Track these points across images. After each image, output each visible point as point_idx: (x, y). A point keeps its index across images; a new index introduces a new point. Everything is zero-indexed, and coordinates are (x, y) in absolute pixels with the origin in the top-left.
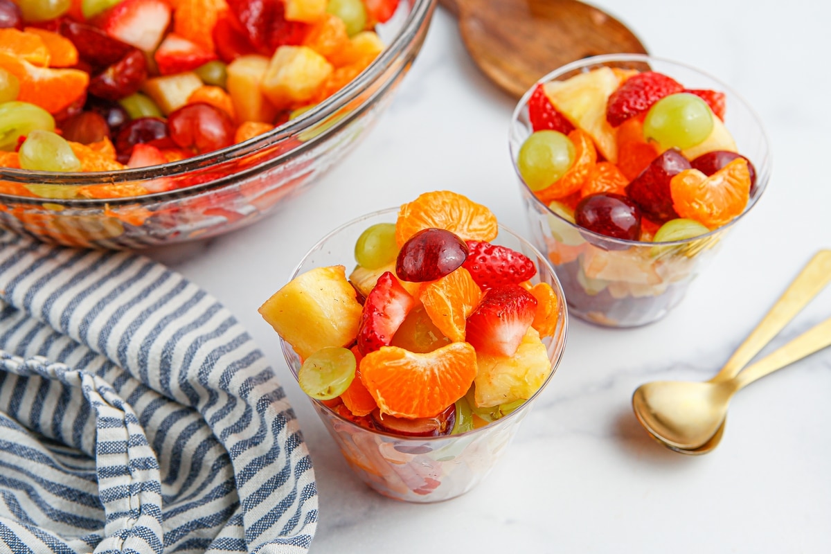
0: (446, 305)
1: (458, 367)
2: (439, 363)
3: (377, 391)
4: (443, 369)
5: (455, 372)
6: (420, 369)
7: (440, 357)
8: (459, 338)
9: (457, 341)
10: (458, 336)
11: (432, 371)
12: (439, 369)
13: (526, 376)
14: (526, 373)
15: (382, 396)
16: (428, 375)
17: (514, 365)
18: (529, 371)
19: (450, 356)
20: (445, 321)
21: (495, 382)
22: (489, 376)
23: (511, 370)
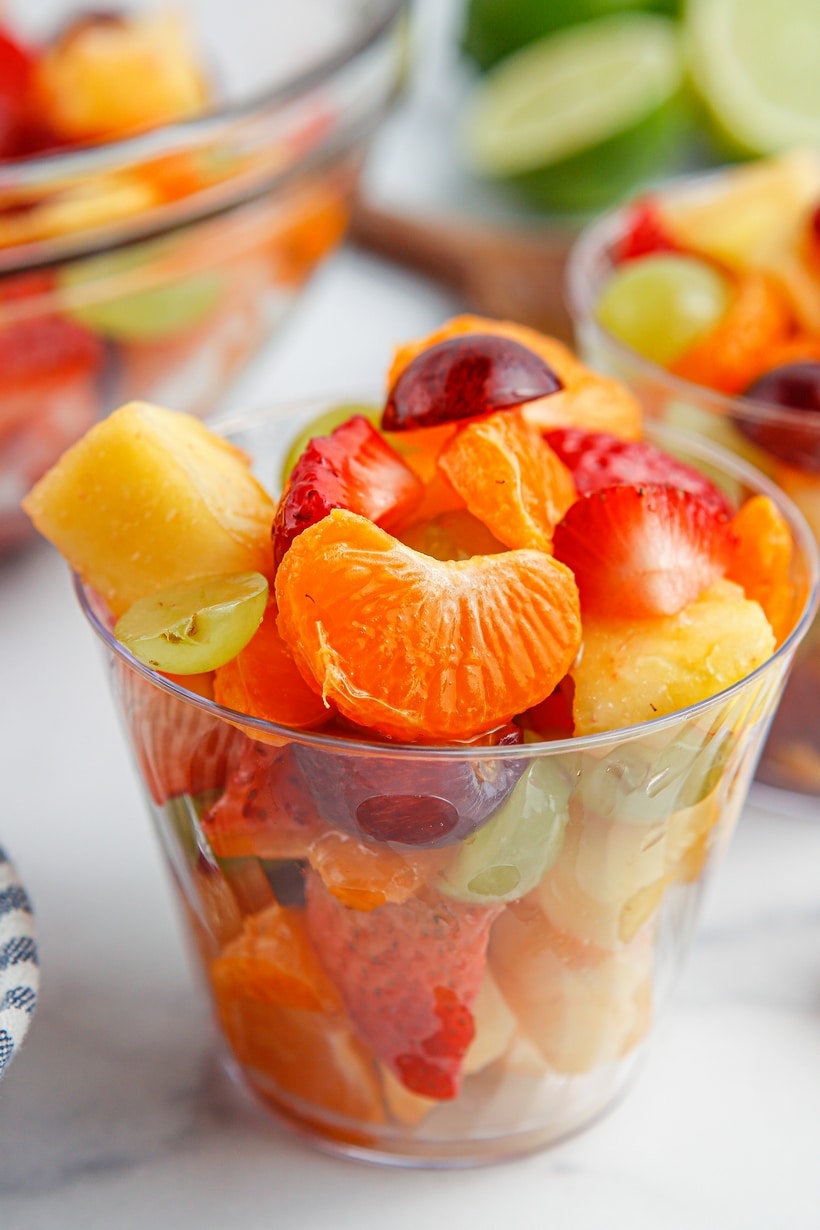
0: (506, 462)
1: (530, 609)
2: (482, 587)
3: (319, 624)
4: (490, 603)
5: (523, 621)
6: (431, 589)
7: (486, 572)
8: (534, 542)
9: (531, 547)
10: (533, 536)
11: (463, 604)
12: (480, 603)
13: (708, 660)
14: (708, 654)
15: (329, 640)
16: (450, 611)
17: (680, 636)
18: (717, 648)
19: (511, 575)
20: (500, 498)
21: (627, 674)
22: (612, 660)
23: (670, 648)
